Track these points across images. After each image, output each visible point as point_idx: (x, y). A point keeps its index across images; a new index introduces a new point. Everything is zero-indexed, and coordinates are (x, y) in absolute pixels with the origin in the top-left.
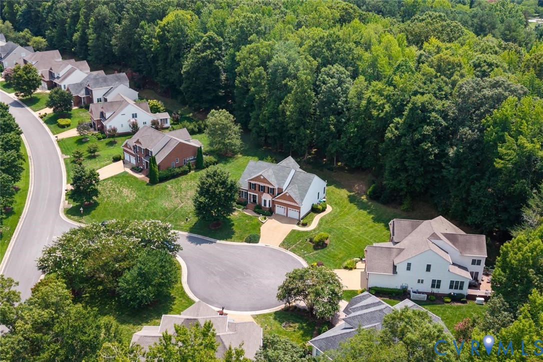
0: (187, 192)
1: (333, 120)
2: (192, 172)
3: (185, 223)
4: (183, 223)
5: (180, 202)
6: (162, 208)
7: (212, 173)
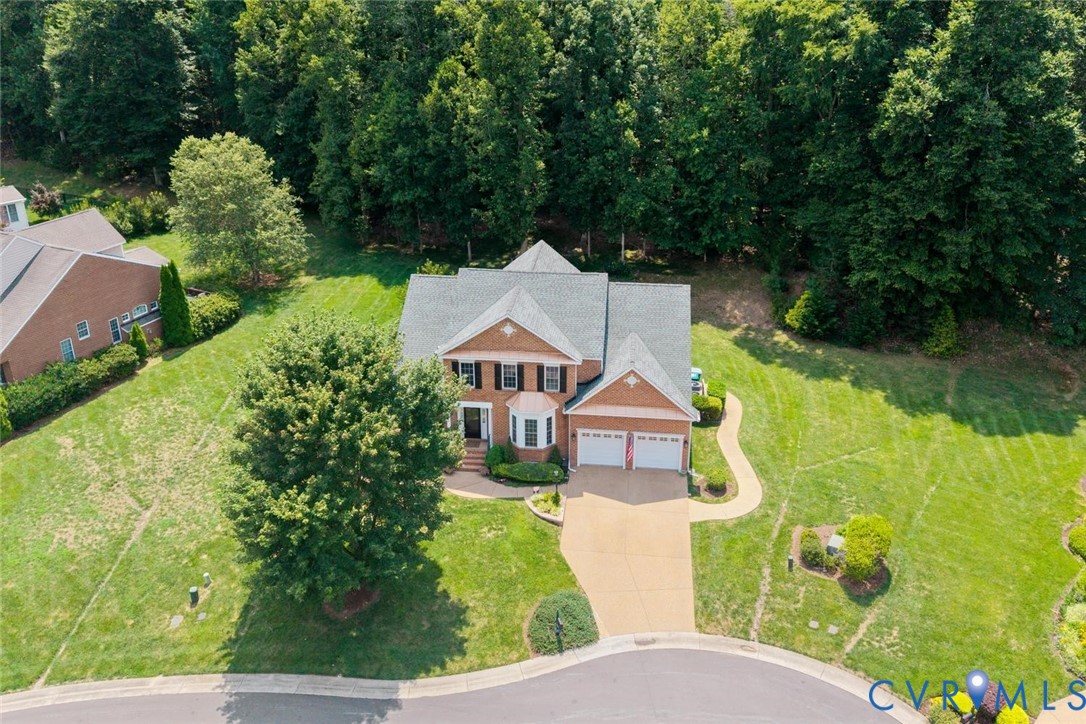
0: (152, 449)
1: (626, 114)
2: (154, 363)
3: (191, 619)
4: (178, 620)
5: (135, 506)
6: (49, 563)
7: (316, 352)
